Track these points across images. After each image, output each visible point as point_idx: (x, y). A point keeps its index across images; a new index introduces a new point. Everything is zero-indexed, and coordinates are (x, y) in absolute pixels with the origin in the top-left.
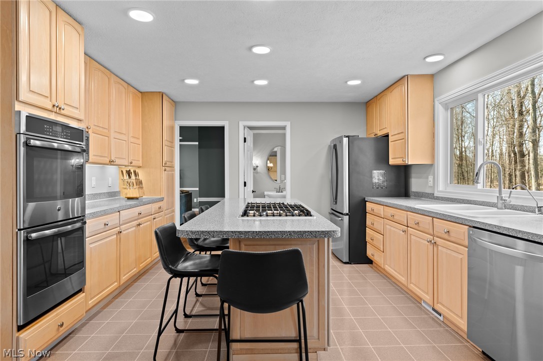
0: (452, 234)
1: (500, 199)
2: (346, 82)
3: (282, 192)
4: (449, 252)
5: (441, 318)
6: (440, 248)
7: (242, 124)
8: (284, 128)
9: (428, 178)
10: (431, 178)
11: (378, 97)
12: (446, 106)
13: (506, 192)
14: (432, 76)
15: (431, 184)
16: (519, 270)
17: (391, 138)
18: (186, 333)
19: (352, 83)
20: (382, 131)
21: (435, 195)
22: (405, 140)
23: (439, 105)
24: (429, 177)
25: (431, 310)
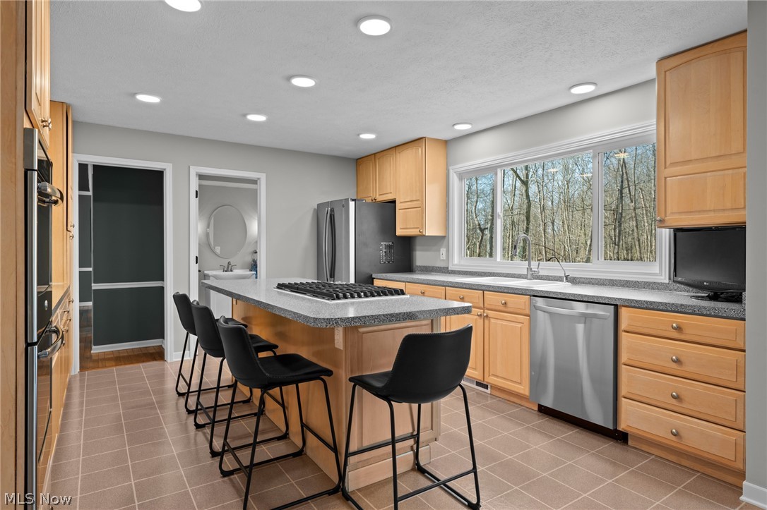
0: (509, 305)
1: (529, 270)
2: (359, 135)
3: (231, 271)
4: (505, 323)
5: (489, 391)
6: (492, 320)
7: (194, 170)
8: (255, 182)
9: (440, 251)
10: (443, 251)
11: (378, 156)
12: (461, 176)
13: (534, 264)
14: (446, 143)
15: (443, 257)
16: (580, 328)
17: (398, 206)
18: (236, 474)
19: (365, 136)
20: (381, 196)
21: (450, 269)
22: (421, 209)
23: (455, 174)
24: (441, 249)
25: (474, 386)
